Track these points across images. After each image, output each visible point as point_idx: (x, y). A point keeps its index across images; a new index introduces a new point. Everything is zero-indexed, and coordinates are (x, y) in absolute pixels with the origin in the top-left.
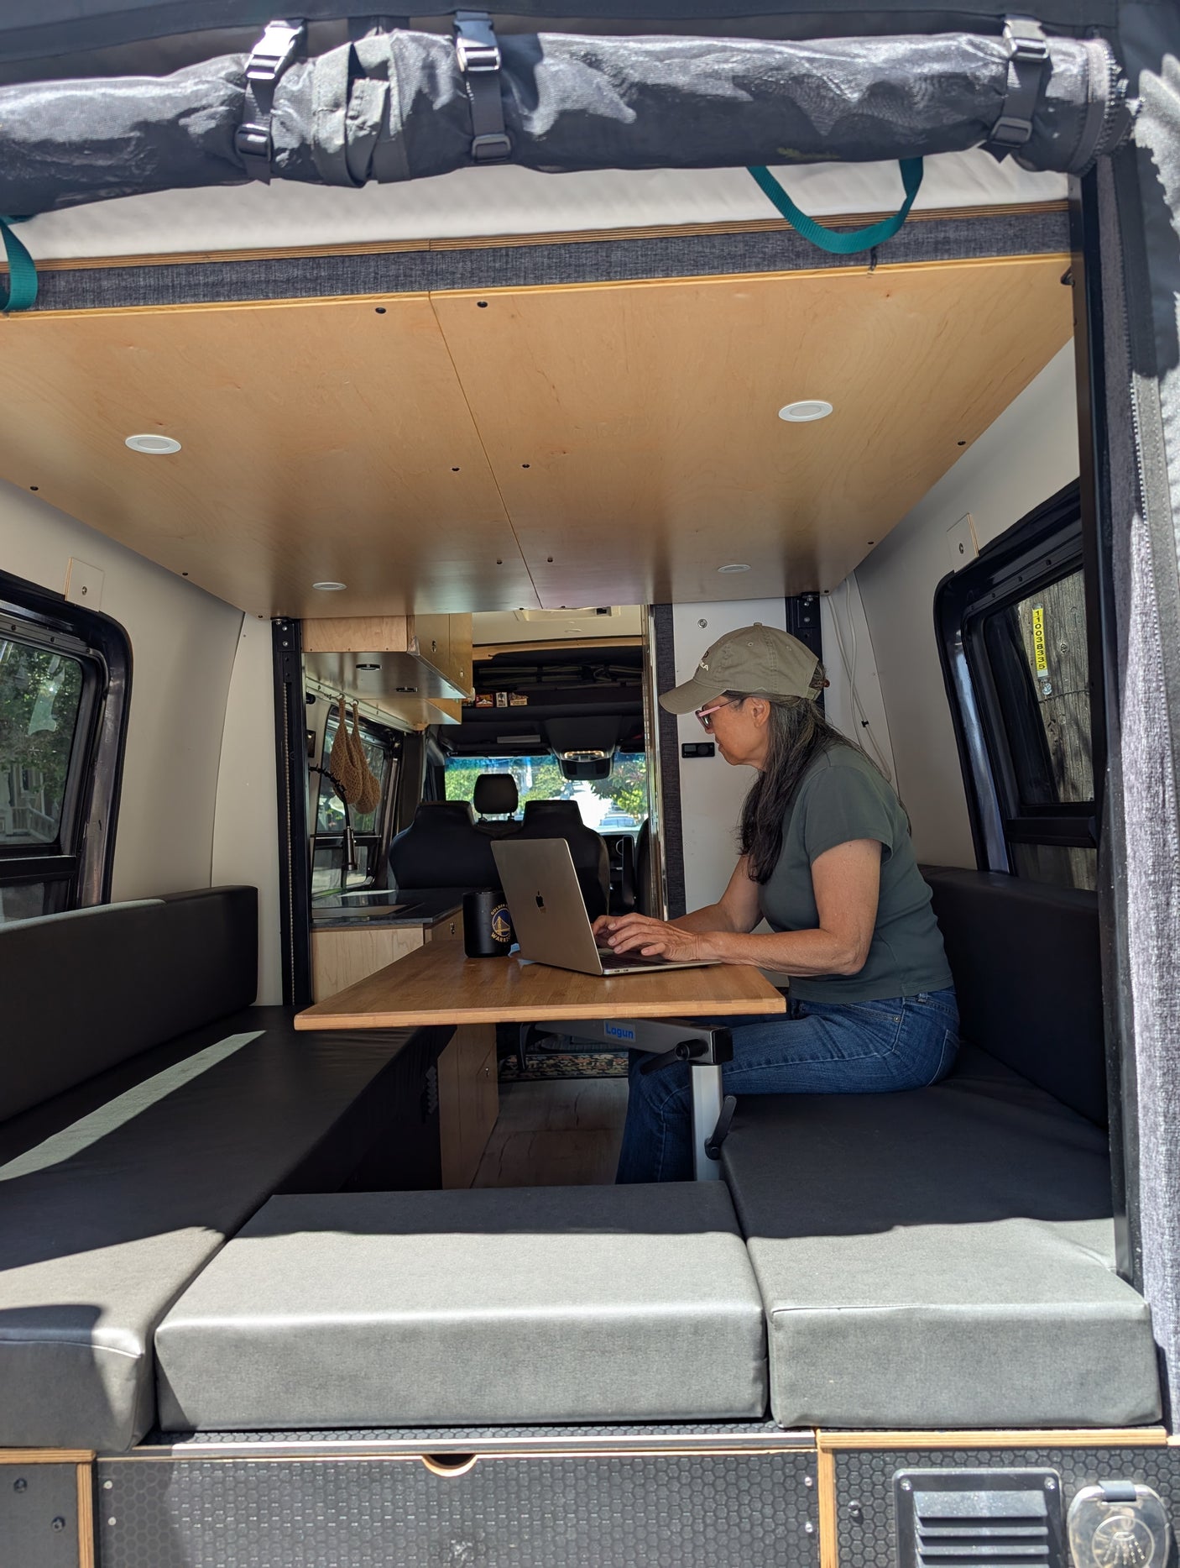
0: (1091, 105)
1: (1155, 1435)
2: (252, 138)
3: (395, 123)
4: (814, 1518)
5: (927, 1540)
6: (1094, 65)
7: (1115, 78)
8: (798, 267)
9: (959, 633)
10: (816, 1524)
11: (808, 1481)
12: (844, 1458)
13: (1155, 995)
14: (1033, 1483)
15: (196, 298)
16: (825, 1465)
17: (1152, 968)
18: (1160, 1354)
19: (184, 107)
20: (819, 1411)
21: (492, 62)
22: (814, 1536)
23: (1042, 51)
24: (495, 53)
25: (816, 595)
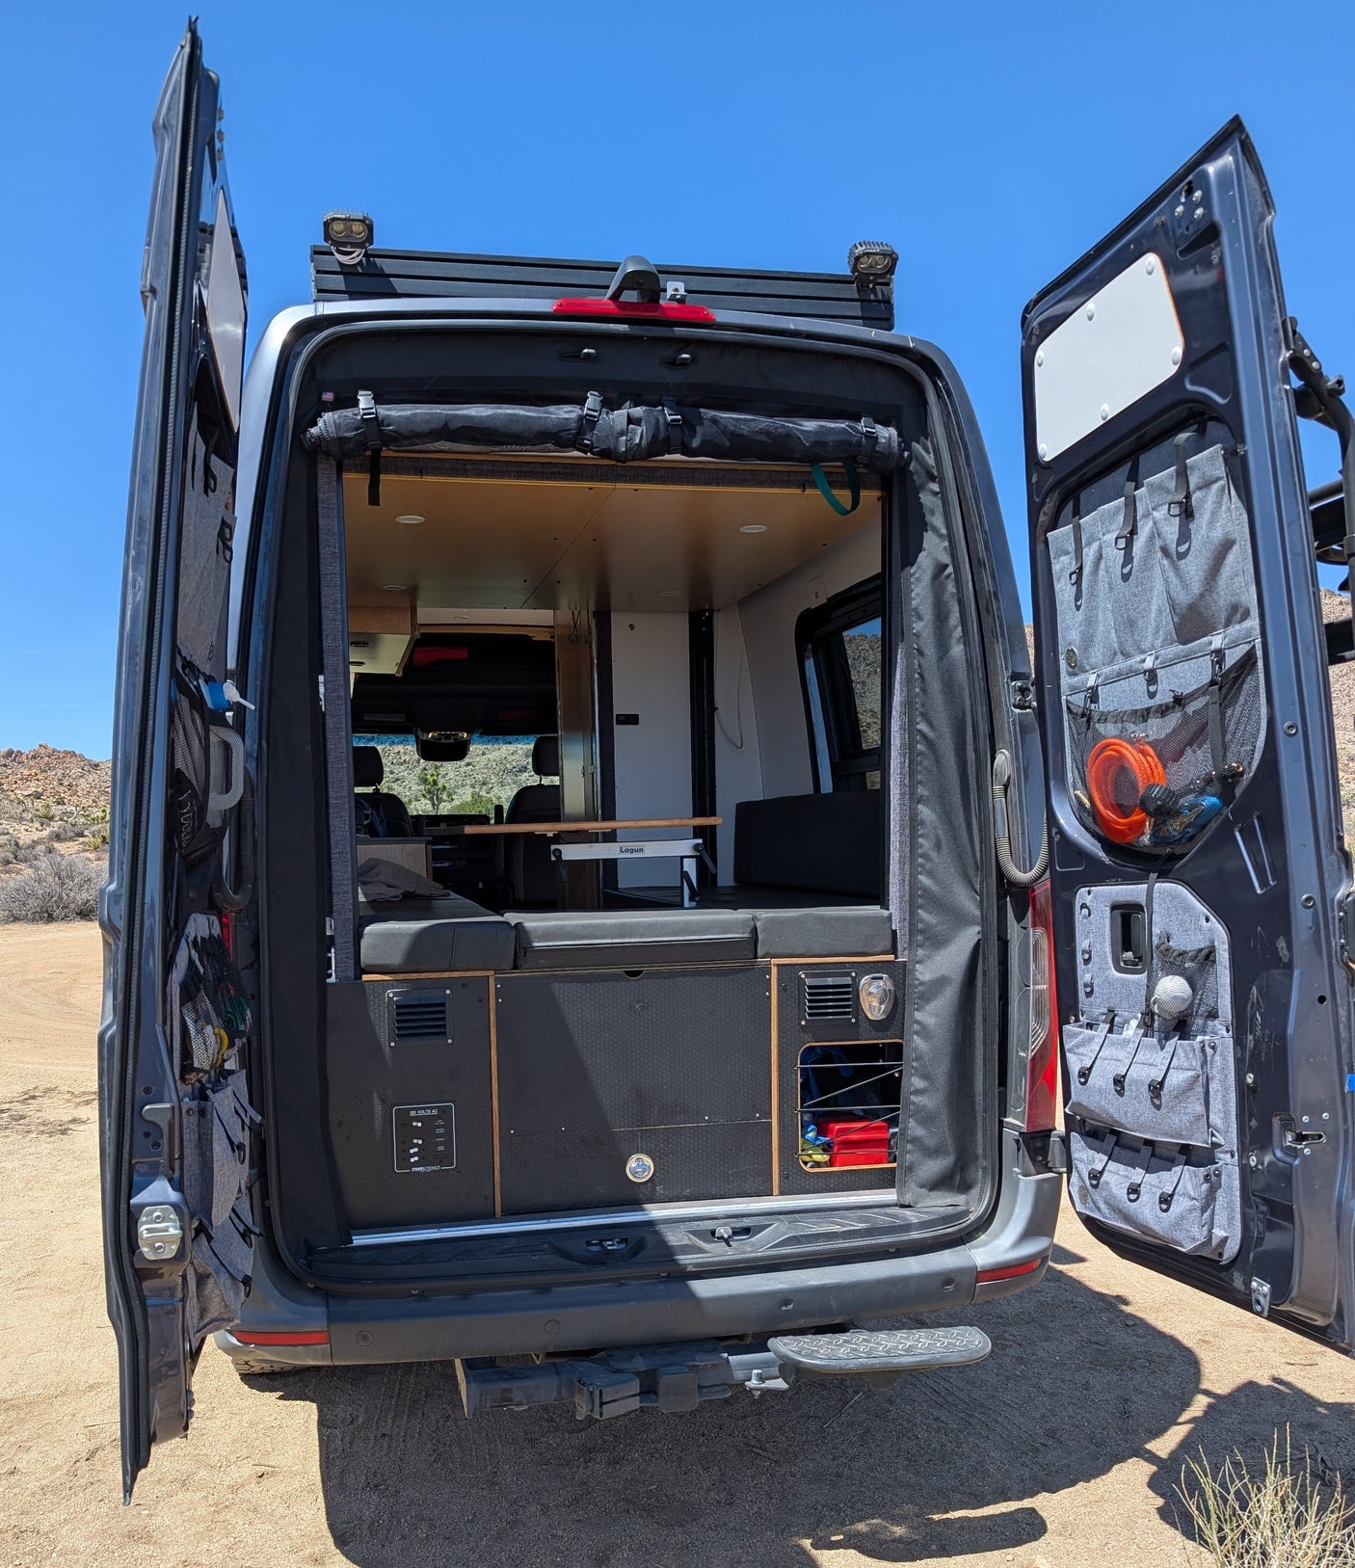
0: (891, 454)
1: (891, 957)
2: (585, 441)
3: (644, 442)
4: (770, 991)
5: (809, 1001)
6: (893, 439)
7: (899, 444)
8: (772, 487)
9: (810, 646)
10: (770, 993)
11: (768, 977)
12: (780, 968)
13: (898, 796)
14: (848, 974)
15: (510, 477)
16: (774, 971)
17: (898, 786)
18: (894, 933)
19: (560, 429)
20: (772, 951)
21: (678, 420)
22: (769, 997)
23: (874, 433)
24: (679, 417)
25: (711, 611)
